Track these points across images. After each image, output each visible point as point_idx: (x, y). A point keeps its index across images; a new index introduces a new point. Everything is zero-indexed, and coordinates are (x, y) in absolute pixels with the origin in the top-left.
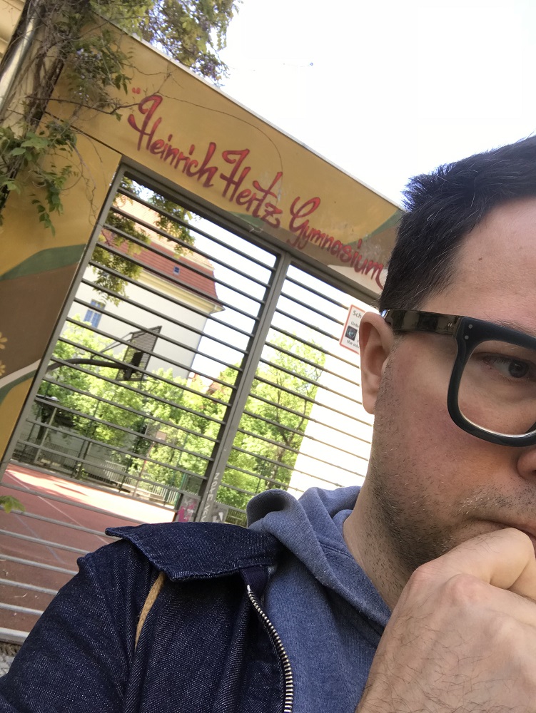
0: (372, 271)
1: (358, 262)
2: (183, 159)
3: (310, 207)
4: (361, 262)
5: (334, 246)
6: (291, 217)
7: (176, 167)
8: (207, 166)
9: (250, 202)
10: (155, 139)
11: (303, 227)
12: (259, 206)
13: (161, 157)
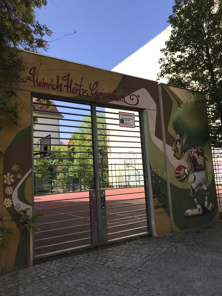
0: (122, 99)
1: (117, 98)
2: (50, 85)
3: (95, 85)
4: (118, 97)
5: (108, 96)
6: (91, 91)
7: (49, 88)
8: (59, 84)
9: (76, 91)
10: (39, 82)
11: (96, 93)
12: (80, 91)
13: (43, 87)
